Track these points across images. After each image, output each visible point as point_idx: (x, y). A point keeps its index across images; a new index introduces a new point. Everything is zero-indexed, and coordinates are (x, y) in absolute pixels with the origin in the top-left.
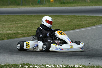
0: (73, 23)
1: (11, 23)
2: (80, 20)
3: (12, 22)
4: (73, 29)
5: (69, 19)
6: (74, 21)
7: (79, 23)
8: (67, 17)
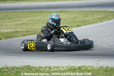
0: (79, 19)
1: (9, 20)
2: (87, 16)
3: (11, 19)
4: (78, 26)
5: (75, 15)
6: (80, 17)
7: (85, 18)
8: (72, 13)
